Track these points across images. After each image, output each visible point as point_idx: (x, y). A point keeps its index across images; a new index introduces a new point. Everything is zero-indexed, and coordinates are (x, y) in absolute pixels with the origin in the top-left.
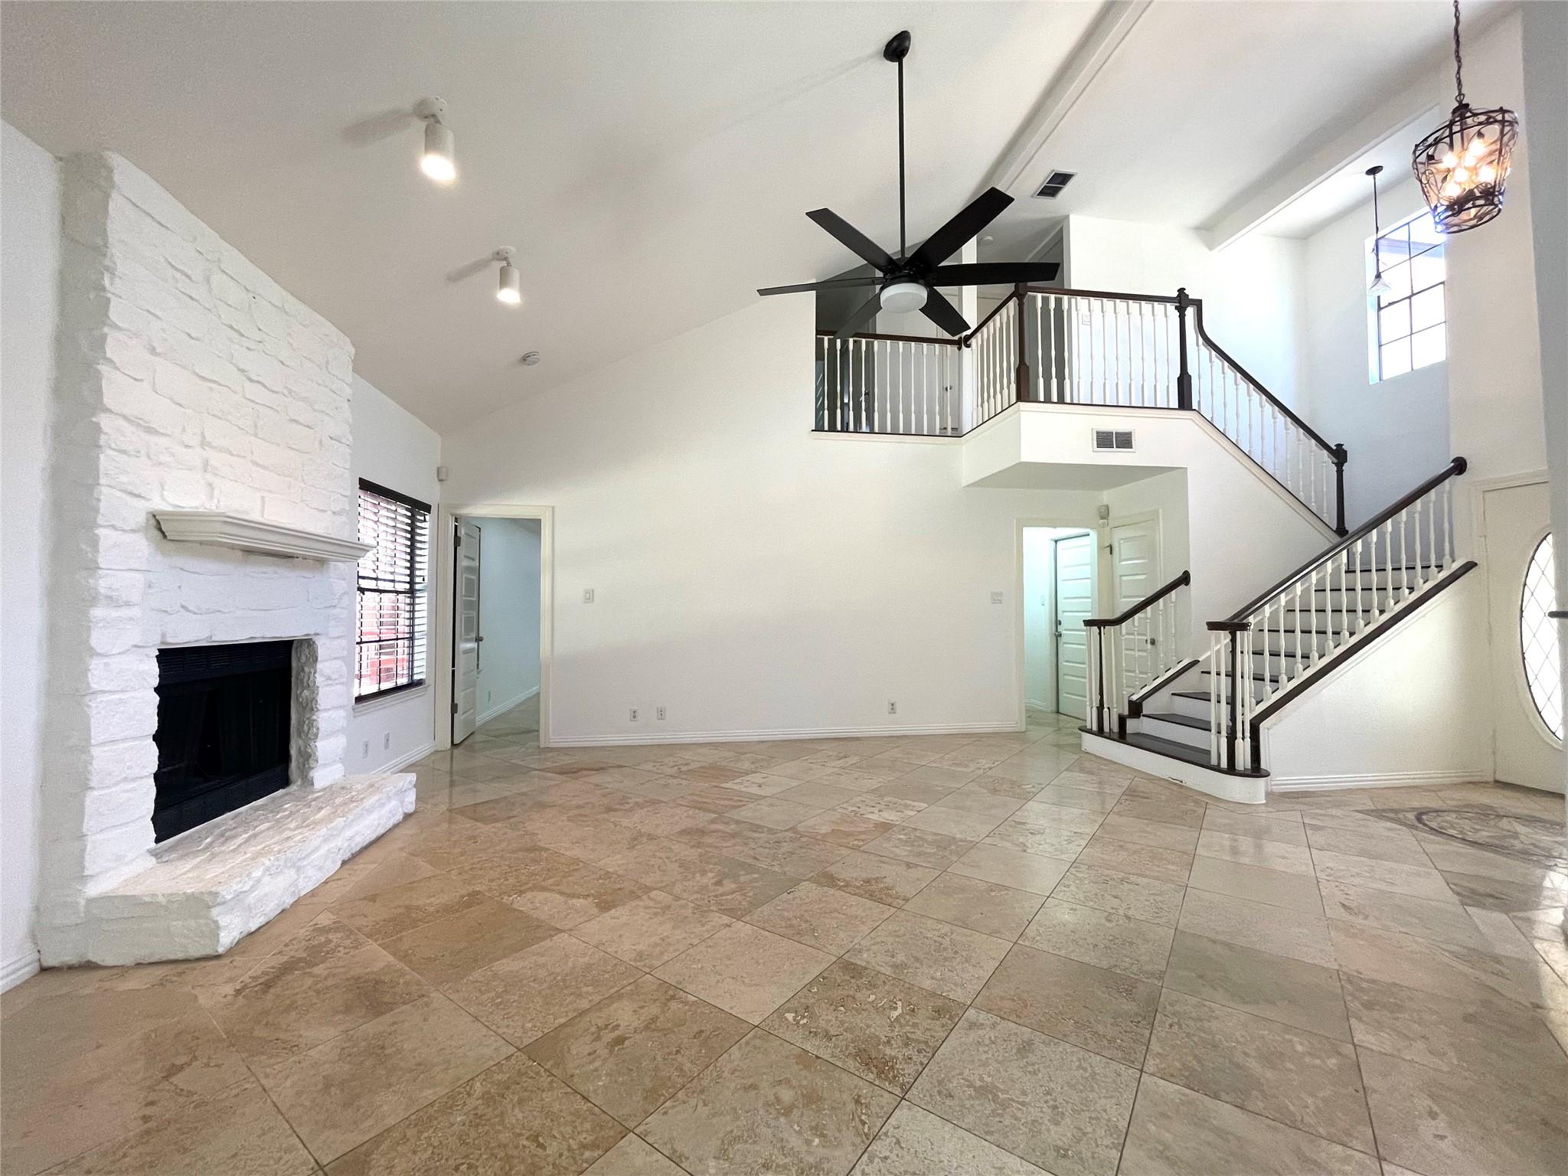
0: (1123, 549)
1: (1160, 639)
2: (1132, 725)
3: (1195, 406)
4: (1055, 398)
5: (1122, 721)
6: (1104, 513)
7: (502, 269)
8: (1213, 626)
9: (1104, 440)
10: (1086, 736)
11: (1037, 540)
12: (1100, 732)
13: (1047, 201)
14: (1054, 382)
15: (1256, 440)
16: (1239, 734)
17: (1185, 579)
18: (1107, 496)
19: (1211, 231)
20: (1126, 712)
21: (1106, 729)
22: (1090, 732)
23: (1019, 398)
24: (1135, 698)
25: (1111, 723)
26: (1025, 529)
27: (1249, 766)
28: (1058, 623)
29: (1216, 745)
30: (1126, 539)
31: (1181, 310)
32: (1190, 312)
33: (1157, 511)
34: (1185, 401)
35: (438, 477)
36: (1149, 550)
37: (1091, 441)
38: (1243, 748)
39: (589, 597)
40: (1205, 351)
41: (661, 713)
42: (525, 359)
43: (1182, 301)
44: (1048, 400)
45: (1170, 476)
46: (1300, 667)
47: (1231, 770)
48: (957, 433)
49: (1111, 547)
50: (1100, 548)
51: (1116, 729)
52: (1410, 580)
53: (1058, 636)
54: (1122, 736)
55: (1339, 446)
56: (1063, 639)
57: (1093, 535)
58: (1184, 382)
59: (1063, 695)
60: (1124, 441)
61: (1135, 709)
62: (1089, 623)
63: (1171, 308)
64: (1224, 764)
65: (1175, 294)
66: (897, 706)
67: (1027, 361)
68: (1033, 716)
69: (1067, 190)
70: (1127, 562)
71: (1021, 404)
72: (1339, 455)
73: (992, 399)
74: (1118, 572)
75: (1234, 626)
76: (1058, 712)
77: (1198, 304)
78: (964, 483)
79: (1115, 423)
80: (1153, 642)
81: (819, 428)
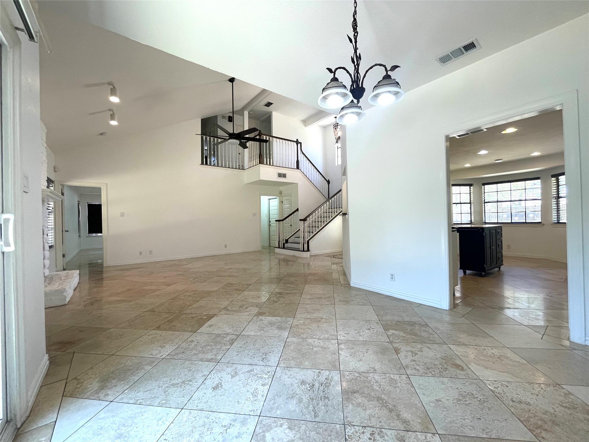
0: (285, 202)
1: (292, 225)
2: (286, 245)
3: (300, 168)
4: (268, 164)
5: (284, 244)
6: (281, 193)
7: (111, 115)
8: (301, 220)
9: (280, 175)
10: (276, 249)
11: (264, 199)
12: (279, 247)
13: (266, 107)
14: (268, 159)
15: (313, 178)
16: (305, 243)
17: (297, 210)
18: (281, 188)
19: (306, 122)
20: (285, 242)
21: (280, 247)
22: (277, 248)
23: (260, 163)
24: (287, 239)
25: (281, 245)
26: (261, 196)
27: (307, 250)
28: (270, 222)
29: (300, 246)
30: (286, 200)
31: (297, 144)
32: (299, 145)
33: (292, 193)
34: (298, 167)
35: (54, 170)
36: (290, 204)
37: (276, 175)
38: (306, 246)
39: (122, 215)
40: (302, 155)
41: (151, 252)
42: (101, 134)
43: (297, 142)
44: (267, 164)
45: (294, 185)
46: (317, 229)
47: (304, 251)
48: (243, 169)
49: (282, 201)
50: (280, 202)
51: (282, 246)
52: (337, 210)
53: (270, 225)
54: (284, 248)
55: (329, 180)
56: (271, 226)
57: (278, 198)
58: (298, 162)
59: (271, 241)
60: (284, 176)
61: (287, 241)
62: (276, 221)
63: (295, 143)
64: (302, 250)
65: (296, 140)
66: (227, 246)
67: (262, 153)
68: (263, 247)
69: (271, 106)
70: (286, 206)
71: (260, 165)
72: (328, 182)
73: (253, 161)
74: (284, 208)
75: (305, 220)
76: (270, 246)
77: (301, 143)
78: (245, 183)
79: (283, 171)
80: (291, 225)
81: (202, 163)
